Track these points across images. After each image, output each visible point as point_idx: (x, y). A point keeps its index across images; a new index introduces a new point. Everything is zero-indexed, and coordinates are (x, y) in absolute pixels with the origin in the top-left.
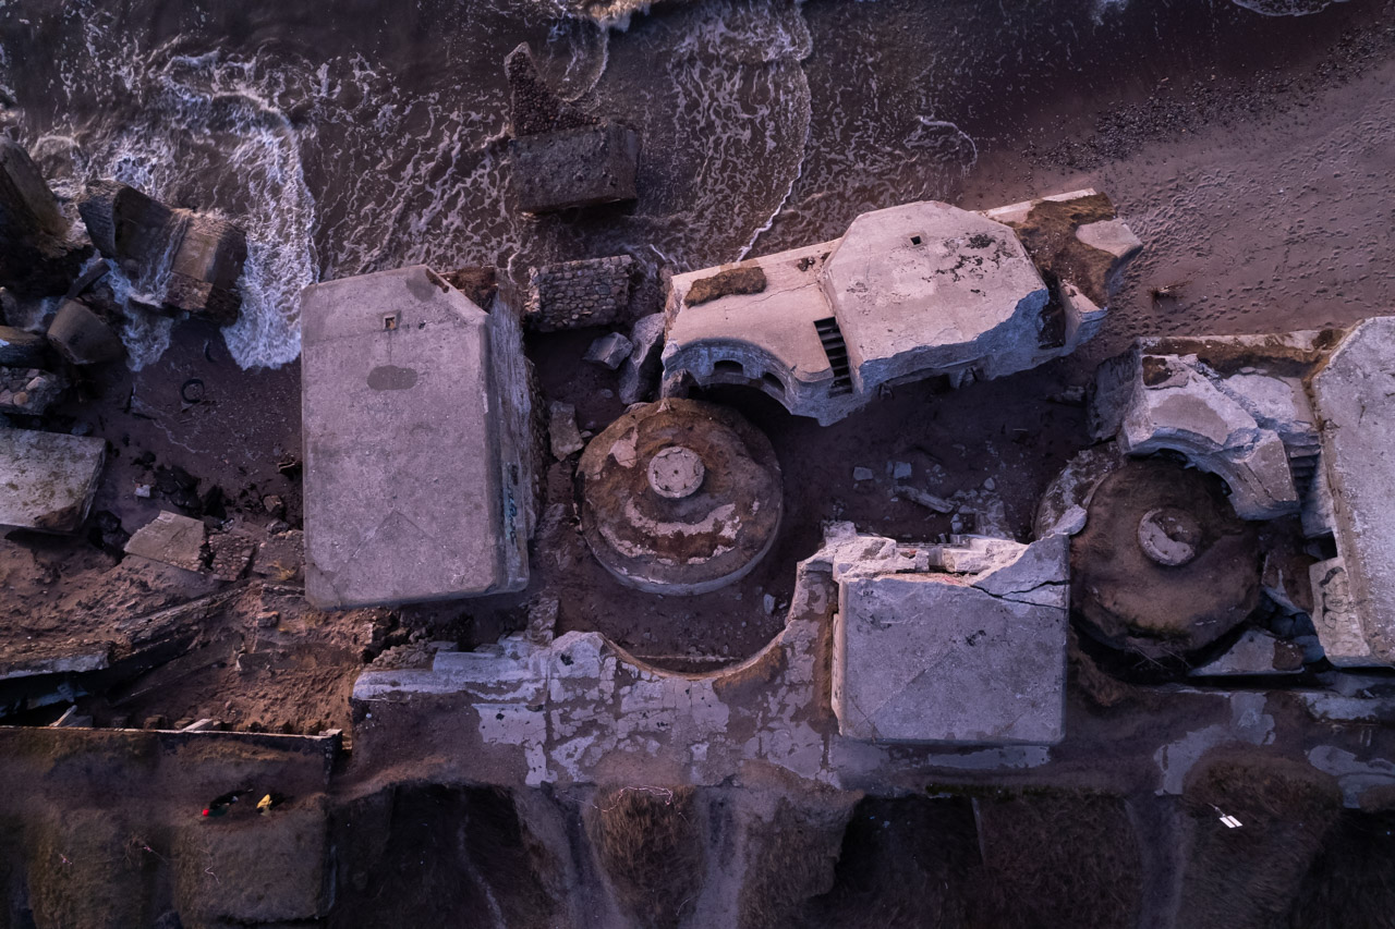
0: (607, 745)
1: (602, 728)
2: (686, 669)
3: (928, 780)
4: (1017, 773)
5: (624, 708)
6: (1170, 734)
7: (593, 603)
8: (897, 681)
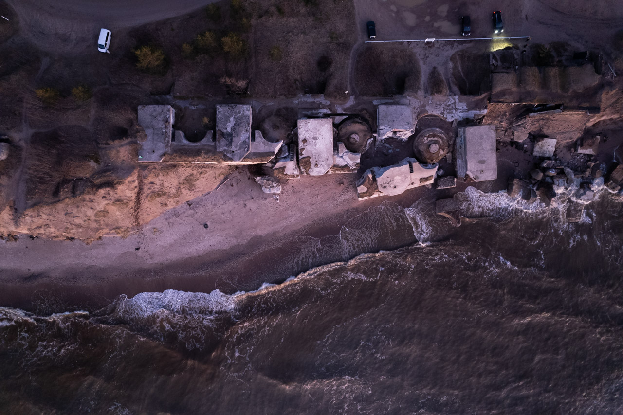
0: (445, 103)
1: (446, 106)
2: (431, 115)
3: (393, 97)
4: (378, 99)
5: (443, 109)
6: (352, 106)
7: (446, 126)
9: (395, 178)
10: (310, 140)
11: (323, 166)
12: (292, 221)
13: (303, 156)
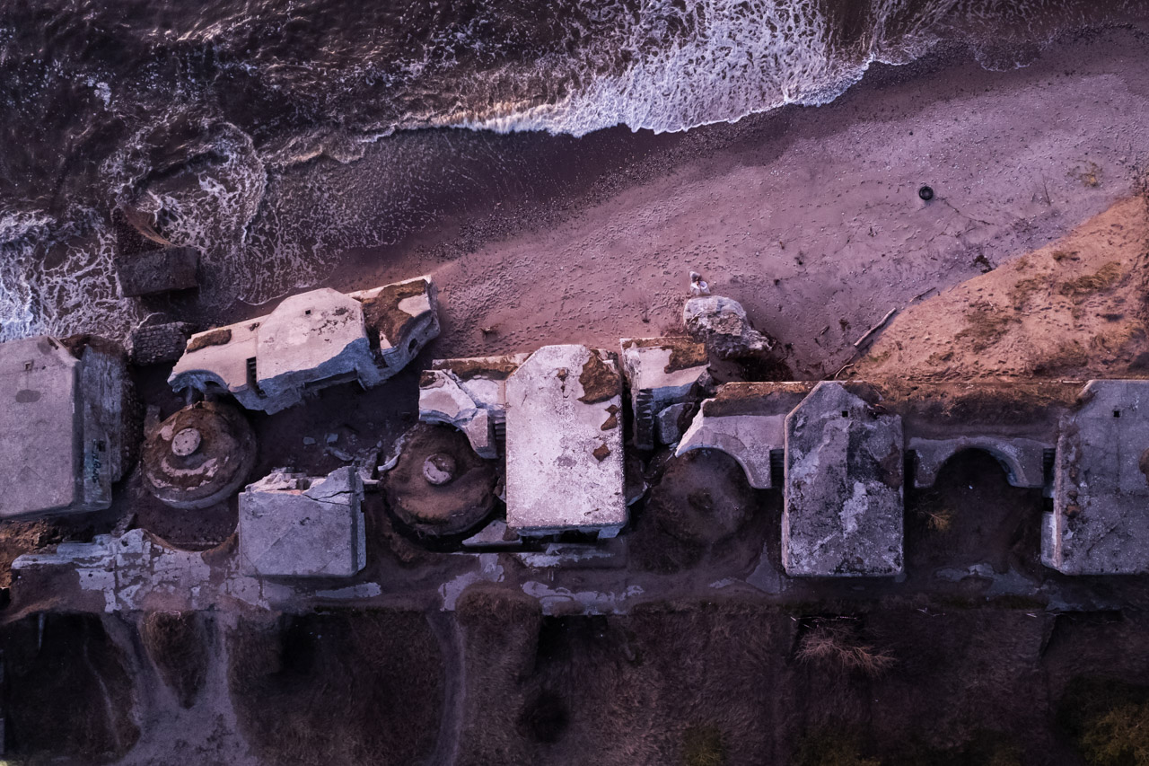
0: (148, 589)
1: (145, 580)
2: (195, 549)
3: (314, 605)
4: (364, 600)
5: (155, 569)
6: (447, 576)
7: (154, 515)
8: (266, 545)
9: (304, 339)
10: (583, 455)
11: (541, 373)
13: (607, 404)
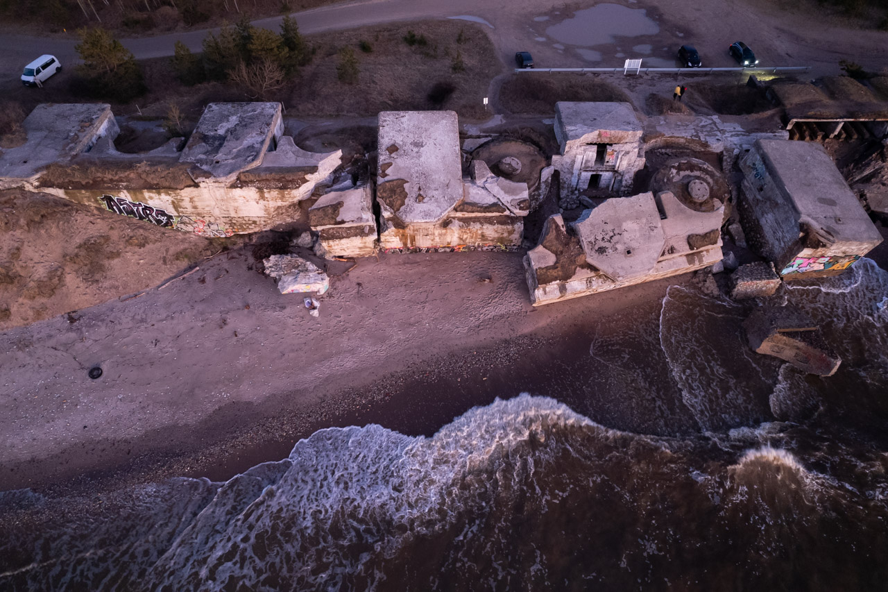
0: (694, 123)
1: (698, 127)
5: (693, 130)
6: (501, 126)
9: (625, 226)
10: (405, 148)
11: (436, 200)
12: (349, 363)
13: (387, 178)
